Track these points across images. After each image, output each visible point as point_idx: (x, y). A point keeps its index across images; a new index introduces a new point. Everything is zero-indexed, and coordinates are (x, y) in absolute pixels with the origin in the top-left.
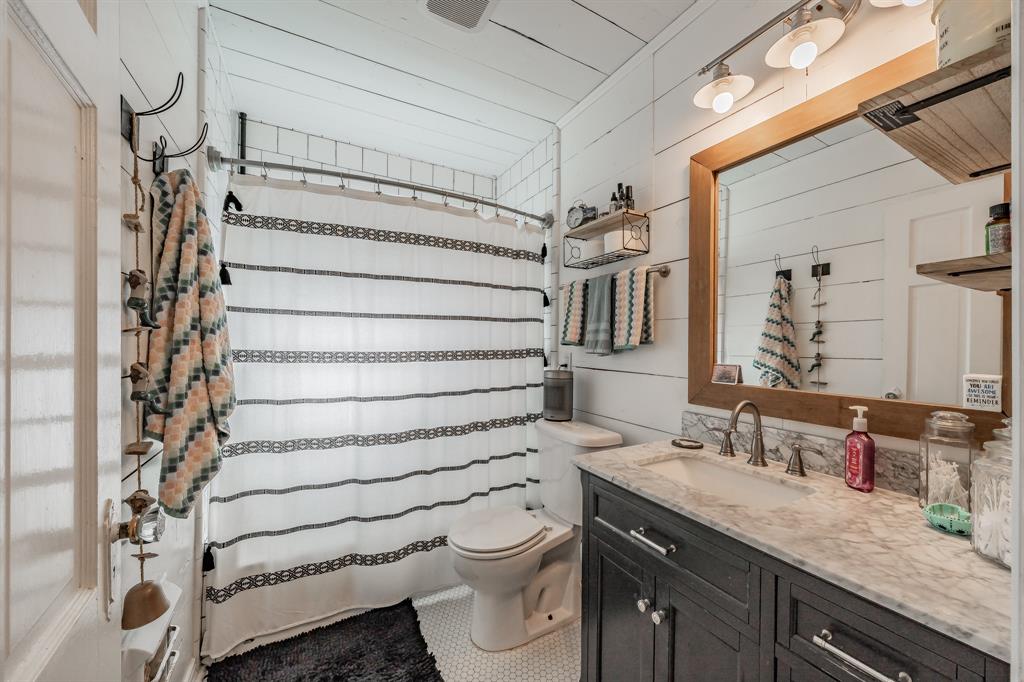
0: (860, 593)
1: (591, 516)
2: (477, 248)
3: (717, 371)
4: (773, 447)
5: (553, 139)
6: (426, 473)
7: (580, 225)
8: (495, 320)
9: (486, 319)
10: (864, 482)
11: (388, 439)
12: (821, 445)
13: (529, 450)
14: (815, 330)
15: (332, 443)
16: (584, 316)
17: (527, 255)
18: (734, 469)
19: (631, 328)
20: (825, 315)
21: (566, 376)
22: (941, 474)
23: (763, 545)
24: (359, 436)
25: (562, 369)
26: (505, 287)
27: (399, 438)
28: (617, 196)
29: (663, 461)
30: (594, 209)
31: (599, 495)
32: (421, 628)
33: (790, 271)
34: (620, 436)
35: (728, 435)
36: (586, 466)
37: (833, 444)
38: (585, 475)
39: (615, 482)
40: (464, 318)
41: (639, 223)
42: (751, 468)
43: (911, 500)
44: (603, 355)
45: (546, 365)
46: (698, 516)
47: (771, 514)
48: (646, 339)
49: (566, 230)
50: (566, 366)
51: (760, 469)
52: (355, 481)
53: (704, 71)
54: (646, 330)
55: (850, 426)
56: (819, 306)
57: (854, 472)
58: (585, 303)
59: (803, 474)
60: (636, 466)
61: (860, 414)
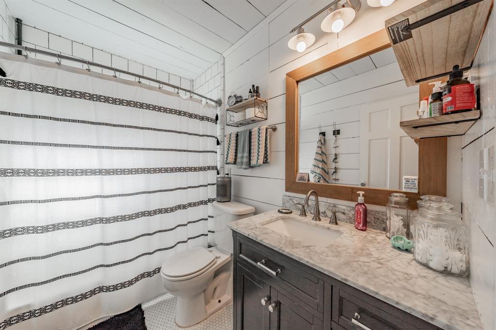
0: (376, 296)
1: (238, 254)
2: (179, 113)
3: (298, 176)
4: (323, 211)
5: (221, 62)
6: (149, 234)
7: (235, 104)
8: (190, 151)
9: (185, 151)
10: (363, 226)
11: (123, 218)
12: (344, 209)
13: (209, 217)
14: (335, 157)
15: (84, 223)
16: (236, 150)
17: (208, 119)
18: (307, 223)
19: (259, 156)
20: (338, 151)
21: (228, 180)
22: (395, 222)
23: (326, 270)
24: (103, 218)
25: (226, 176)
26: (196, 135)
27: (131, 217)
28: (252, 91)
29: (274, 221)
30: (241, 97)
31: (241, 243)
32: (146, 321)
33: (325, 132)
34: (253, 208)
35: (303, 207)
36: (235, 228)
37: (349, 209)
38: (235, 233)
39: (249, 237)
40: (171, 150)
41: (263, 105)
42: (314, 222)
43: (381, 233)
44: (246, 169)
45: (218, 174)
46: (292, 255)
47: (327, 249)
48: (266, 161)
49: (227, 107)
50: (228, 174)
51: (318, 222)
52: (101, 244)
53: (292, 31)
54: (266, 157)
55: (357, 201)
56: (336, 147)
57: (359, 222)
58: (237, 143)
59: (337, 224)
60: (260, 226)
61: (361, 195)
